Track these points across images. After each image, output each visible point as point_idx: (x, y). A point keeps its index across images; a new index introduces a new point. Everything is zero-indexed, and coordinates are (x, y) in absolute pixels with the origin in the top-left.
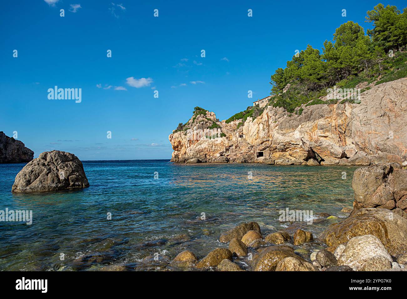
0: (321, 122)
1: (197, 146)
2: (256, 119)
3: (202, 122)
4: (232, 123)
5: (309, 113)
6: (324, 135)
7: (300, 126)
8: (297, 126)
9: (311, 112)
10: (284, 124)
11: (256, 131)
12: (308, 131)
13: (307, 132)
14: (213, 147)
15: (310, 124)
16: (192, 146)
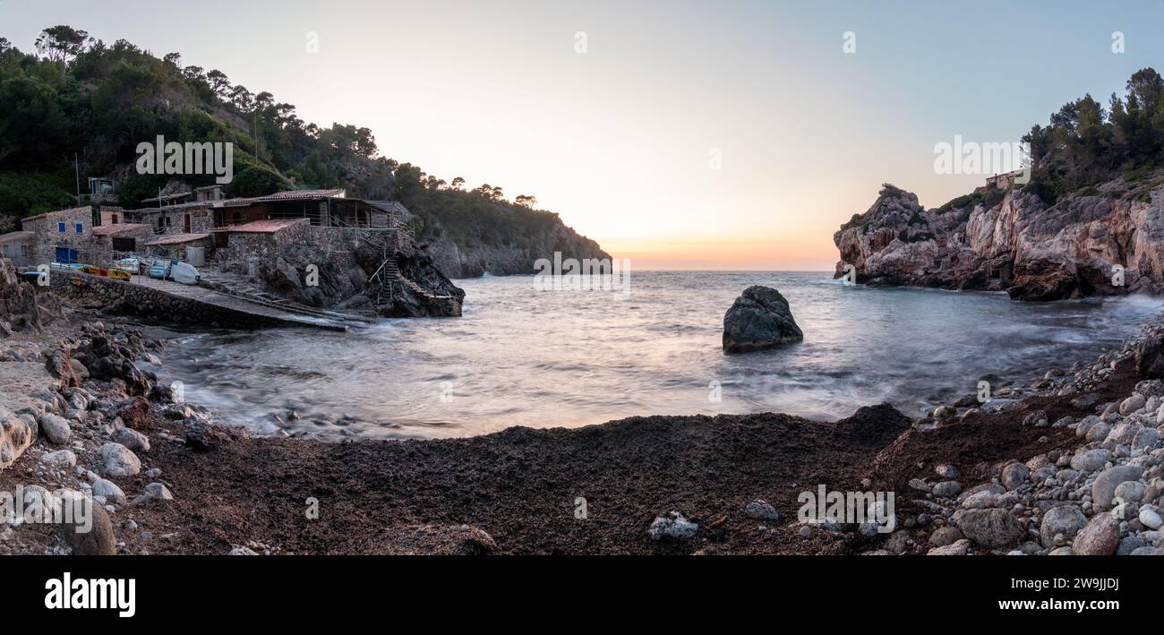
0: (1095, 225)
1: (884, 255)
2: (990, 211)
3: (895, 212)
4: (947, 215)
5: (1078, 208)
6: (1096, 247)
7: (1063, 230)
8: (1058, 230)
9: (1082, 207)
10: (1037, 224)
11: (989, 233)
12: (1074, 239)
13: (1072, 241)
14: (913, 257)
15: (1078, 228)
16: (875, 254)
